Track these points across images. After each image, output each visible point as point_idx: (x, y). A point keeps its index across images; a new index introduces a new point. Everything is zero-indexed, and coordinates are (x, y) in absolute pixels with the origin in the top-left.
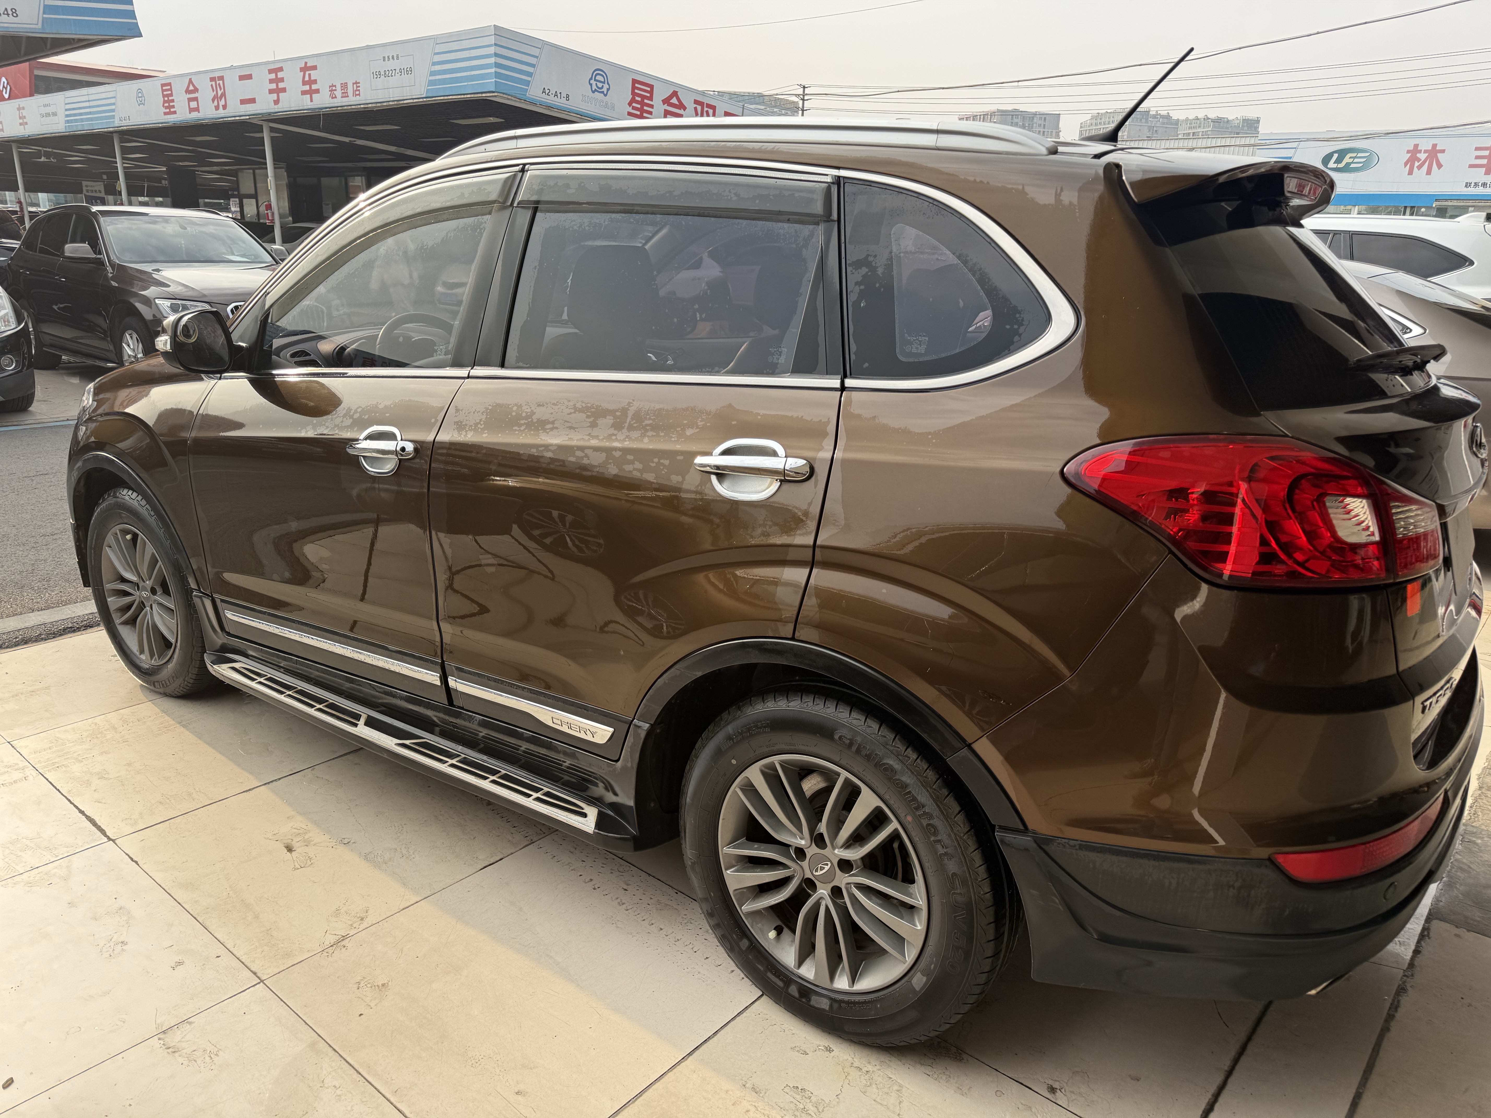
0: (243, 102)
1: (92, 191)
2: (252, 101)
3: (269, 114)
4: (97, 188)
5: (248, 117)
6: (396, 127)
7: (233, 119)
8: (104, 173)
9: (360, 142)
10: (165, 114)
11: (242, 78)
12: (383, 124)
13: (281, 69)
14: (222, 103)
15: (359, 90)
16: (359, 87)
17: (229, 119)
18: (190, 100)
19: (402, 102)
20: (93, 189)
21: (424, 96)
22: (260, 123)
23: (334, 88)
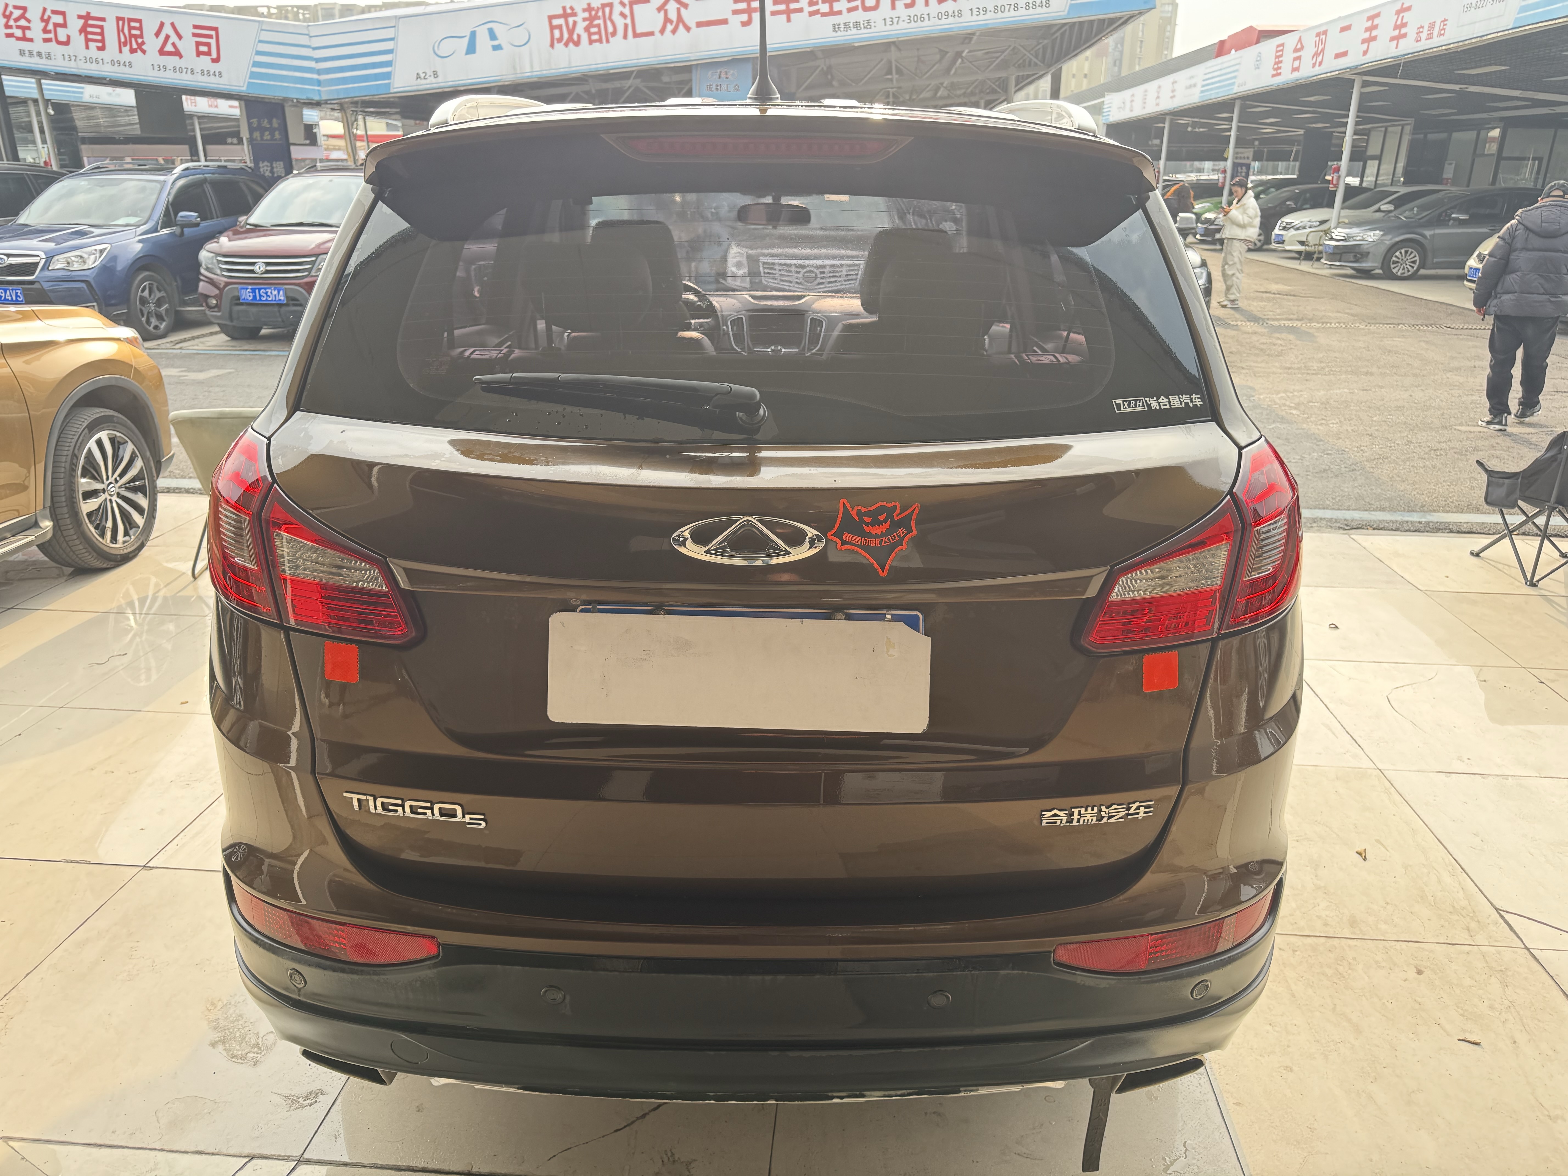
0: (1337, 56)
1: (1240, 158)
2: (1344, 54)
3: (1356, 67)
4: (1246, 155)
5: (1337, 73)
6: (1503, 68)
7: (1325, 75)
8: (1256, 139)
9: (1472, 89)
10: (1273, 76)
11: (1343, 29)
12: (1485, 66)
13: (1378, 15)
14: (1319, 59)
15: (1444, 29)
16: (1445, 25)
17: (1322, 76)
18: (1295, 59)
19: (1485, 38)
20: (1242, 156)
21: (1510, 27)
22: (1353, 77)
23: (1421, 30)
